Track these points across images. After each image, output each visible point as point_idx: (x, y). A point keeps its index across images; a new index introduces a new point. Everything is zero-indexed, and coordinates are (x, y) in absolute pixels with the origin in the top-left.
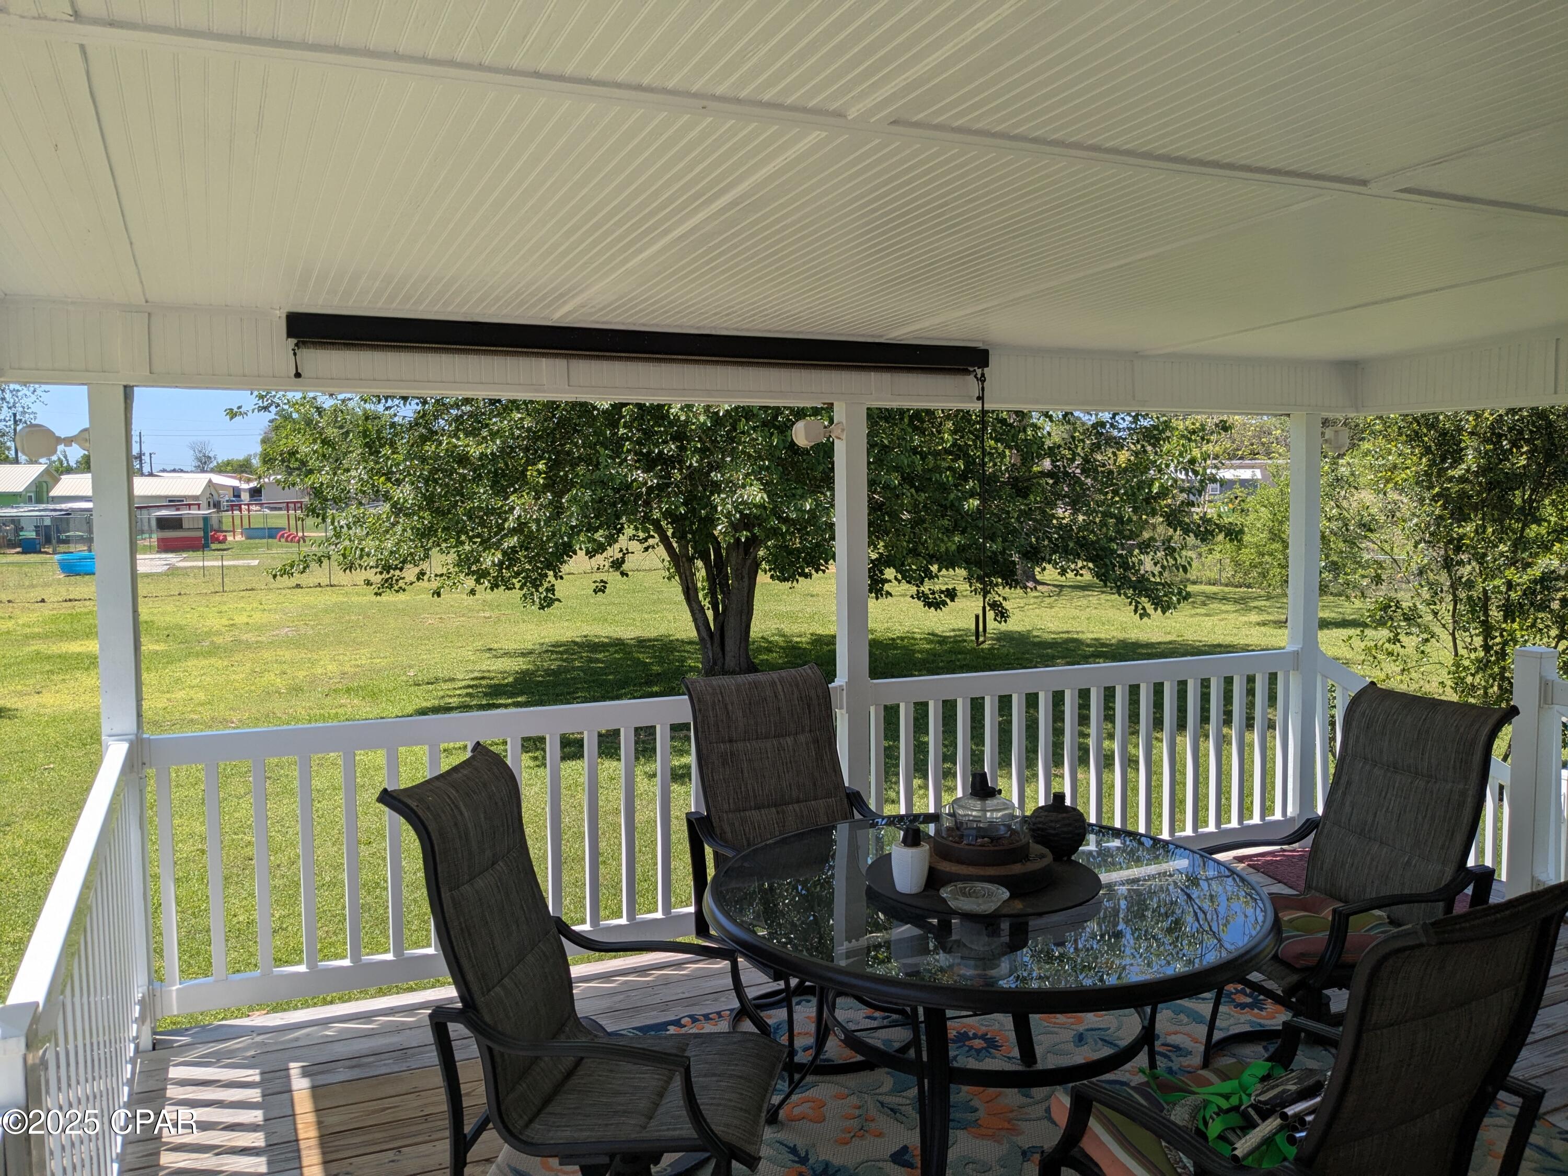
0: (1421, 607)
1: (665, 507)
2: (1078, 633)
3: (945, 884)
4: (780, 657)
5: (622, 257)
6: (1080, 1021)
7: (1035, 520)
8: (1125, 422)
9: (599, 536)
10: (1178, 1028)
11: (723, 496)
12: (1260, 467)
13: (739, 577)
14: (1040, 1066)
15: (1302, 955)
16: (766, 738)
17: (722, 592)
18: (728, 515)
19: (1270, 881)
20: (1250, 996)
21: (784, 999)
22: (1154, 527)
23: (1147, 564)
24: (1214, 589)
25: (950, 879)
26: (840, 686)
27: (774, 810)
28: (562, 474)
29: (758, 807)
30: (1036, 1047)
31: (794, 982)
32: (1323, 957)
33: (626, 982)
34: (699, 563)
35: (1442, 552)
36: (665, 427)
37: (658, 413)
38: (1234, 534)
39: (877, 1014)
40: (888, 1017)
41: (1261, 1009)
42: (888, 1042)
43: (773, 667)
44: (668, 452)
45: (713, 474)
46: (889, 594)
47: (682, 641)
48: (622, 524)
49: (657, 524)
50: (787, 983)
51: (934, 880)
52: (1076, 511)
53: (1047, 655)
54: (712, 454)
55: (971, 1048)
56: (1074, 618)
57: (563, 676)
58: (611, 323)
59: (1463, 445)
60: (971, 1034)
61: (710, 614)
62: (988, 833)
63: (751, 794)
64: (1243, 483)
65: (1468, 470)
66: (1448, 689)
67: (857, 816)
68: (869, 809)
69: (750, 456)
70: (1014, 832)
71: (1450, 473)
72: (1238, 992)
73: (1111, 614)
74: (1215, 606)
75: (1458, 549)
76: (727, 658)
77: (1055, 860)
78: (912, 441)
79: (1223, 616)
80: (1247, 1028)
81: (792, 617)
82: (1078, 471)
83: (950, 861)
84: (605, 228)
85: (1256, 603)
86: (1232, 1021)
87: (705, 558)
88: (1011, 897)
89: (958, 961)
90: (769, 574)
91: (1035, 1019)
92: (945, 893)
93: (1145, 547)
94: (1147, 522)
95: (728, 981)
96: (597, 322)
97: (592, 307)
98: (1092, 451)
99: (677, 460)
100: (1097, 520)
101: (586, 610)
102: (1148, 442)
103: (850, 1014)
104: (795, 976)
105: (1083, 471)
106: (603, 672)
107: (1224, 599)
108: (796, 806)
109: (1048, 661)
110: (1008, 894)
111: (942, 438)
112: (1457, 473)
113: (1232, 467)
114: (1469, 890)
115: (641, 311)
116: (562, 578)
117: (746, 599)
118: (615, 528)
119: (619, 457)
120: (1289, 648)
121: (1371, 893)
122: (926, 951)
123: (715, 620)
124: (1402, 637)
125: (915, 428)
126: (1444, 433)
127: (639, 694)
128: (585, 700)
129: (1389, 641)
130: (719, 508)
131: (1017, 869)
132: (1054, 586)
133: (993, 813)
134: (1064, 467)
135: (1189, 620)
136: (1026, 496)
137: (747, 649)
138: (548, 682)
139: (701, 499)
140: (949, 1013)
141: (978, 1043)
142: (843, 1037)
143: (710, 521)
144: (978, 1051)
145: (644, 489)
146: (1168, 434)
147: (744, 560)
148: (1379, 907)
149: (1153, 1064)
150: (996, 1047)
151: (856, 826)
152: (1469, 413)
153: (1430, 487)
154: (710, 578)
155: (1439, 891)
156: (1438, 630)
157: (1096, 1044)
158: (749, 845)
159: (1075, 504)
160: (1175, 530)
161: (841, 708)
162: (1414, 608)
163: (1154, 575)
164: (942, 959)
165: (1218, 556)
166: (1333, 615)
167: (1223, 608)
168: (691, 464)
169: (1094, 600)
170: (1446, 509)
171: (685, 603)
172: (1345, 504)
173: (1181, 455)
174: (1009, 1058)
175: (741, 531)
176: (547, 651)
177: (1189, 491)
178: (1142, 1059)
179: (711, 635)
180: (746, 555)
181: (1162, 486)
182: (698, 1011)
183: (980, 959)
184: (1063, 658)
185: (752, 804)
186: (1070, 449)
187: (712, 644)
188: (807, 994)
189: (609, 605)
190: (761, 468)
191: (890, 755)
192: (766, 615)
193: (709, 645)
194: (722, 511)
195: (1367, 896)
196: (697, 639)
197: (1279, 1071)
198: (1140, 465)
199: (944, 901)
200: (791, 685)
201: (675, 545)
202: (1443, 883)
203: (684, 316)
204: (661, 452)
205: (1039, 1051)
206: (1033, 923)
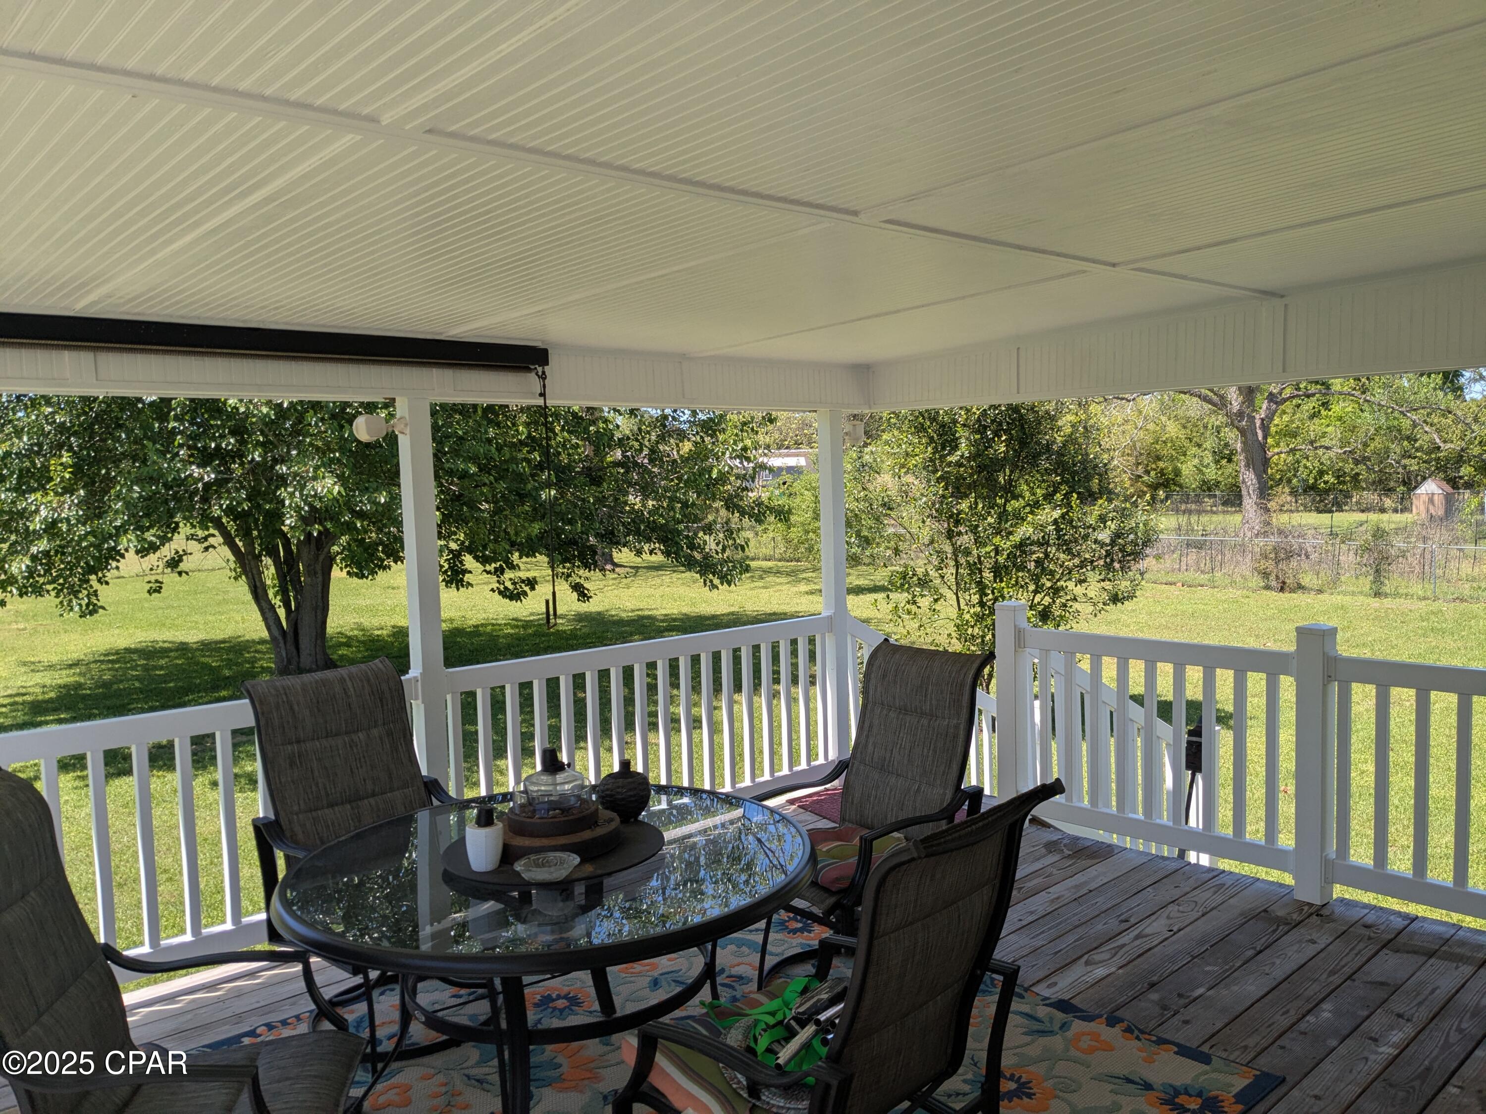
0: (933, 573)
1: (225, 503)
2: (650, 610)
3: (518, 858)
4: (359, 651)
5: (148, 249)
6: (655, 967)
7: (609, 507)
8: (686, 416)
9: (150, 536)
10: (740, 960)
11: (290, 489)
12: (804, 455)
13: (311, 573)
14: (619, 1014)
15: (837, 880)
16: (336, 735)
17: (294, 588)
18: (298, 509)
19: (816, 818)
20: (800, 922)
21: (364, 992)
22: (717, 510)
23: (710, 543)
24: (770, 564)
25: (524, 853)
26: (415, 678)
27: (348, 806)
28: (103, 472)
29: (331, 805)
30: (614, 997)
31: (374, 974)
32: (853, 879)
33: (194, 1000)
34: (267, 561)
35: (946, 525)
36: (222, 420)
37: (214, 407)
38: (783, 515)
39: (463, 991)
40: (474, 992)
41: (810, 932)
42: (472, 1017)
43: (352, 662)
44: (227, 445)
45: (278, 467)
46: (469, 584)
47: (253, 641)
48: (177, 524)
49: (218, 523)
50: (366, 977)
51: (508, 855)
52: (645, 497)
53: (626, 632)
54: (276, 447)
55: (555, 1009)
56: (649, 597)
57: (115, 687)
58: (143, 314)
59: (957, 435)
60: (554, 996)
61: (282, 612)
62: (560, 806)
63: (323, 792)
64: (790, 470)
65: (962, 456)
66: (954, 641)
67: (436, 802)
68: (447, 794)
69: (318, 449)
70: (584, 801)
71: (949, 459)
72: (790, 919)
73: (682, 591)
74: (770, 579)
75: (957, 522)
76: (302, 656)
77: (622, 822)
78: (486, 432)
79: (778, 587)
80: (799, 950)
81: (372, 610)
82: (646, 461)
83: (524, 835)
84: (126, 217)
85: (804, 575)
86: (786, 946)
87: (273, 553)
88: (583, 862)
89: (535, 930)
90: (345, 571)
91: (613, 971)
92: (518, 867)
93: (708, 529)
94: (710, 506)
95: (302, 985)
96: (128, 313)
97: (121, 298)
98: (658, 443)
99: (238, 455)
100: (665, 505)
101: (139, 615)
102: (706, 433)
103: (436, 996)
104: (374, 969)
105: (651, 461)
106: (165, 679)
107: (778, 572)
108: (372, 800)
109: (624, 638)
110: (578, 860)
111: (517, 430)
112: (953, 458)
113: (780, 455)
114: (965, 807)
115: (177, 303)
116: (107, 583)
117: (320, 595)
118: (168, 526)
119: (169, 452)
120: (825, 614)
121: (891, 819)
122: (507, 924)
123: (287, 618)
124: (918, 599)
125: (490, 422)
126: (943, 426)
127: (205, 700)
128: (143, 711)
129: (908, 602)
130: (287, 502)
131: (587, 835)
132: (631, 567)
133: (564, 785)
134: (633, 457)
135: (749, 593)
136: (599, 484)
137: (324, 647)
138: (96, 695)
139: (266, 493)
140: (526, 979)
141: (561, 1003)
142: (423, 1019)
143: (277, 516)
144: (561, 1011)
145: (200, 485)
146: (723, 426)
147: (317, 557)
148: (897, 830)
149: (715, 995)
150: (578, 1004)
151: (435, 812)
152: (961, 408)
153: (935, 471)
154: (281, 576)
155: (942, 811)
156: (944, 591)
157: (670, 985)
158: (323, 843)
159: (646, 490)
160: (733, 513)
161: (416, 699)
162: (927, 574)
163: (717, 553)
164: (521, 930)
165: (771, 535)
166: (867, 582)
167: (778, 580)
168: (253, 459)
169: (667, 579)
170: (947, 489)
171: (253, 602)
172: (869, 486)
173: (735, 443)
174: (591, 1012)
175: (312, 525)
176: (96, 662)
177: (743, 477)
178: (705, 993)
179: (284, 633)
180: (318, 550)
181: (719, 471)
182: (273, 1018)
183: (555, 924)
184: (640, 633)
185: (325, 802)
186: (637, 440)
187: (285, 643)
188: (391, 983)
189: (167, 608)
190: (331, 461)
191: (469, 740)
192: (344, 609)
193: (282, 645)
194: (290, 505)
195: (889, 822)
196: (268, 638)
197: (816, 984)
198: (700, 454)
199: (518, 874)
200: (361, 681)
201: (240, 544)
202: (945, 805)
203: (227, 310)
204: (218, 447)
205: (617, 1001)
206: (607, 882)
